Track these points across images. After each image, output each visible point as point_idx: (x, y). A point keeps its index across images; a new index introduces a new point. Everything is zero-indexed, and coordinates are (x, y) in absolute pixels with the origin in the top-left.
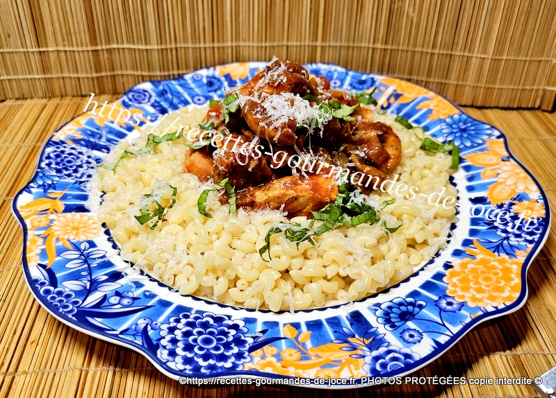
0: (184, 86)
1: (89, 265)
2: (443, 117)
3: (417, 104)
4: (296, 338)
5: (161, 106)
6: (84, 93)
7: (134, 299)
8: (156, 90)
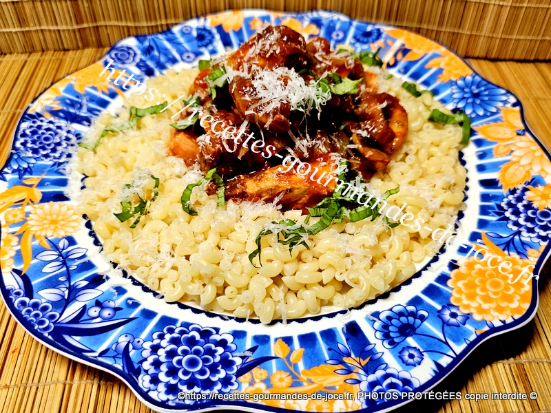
0: (172, 41)
1: (68, 268)
2: (454, 79)
3: (427, 62)
4: (288, 358)
5: (147, 66)
6: (66, 47)
7: (116, 309)
8: (142, 47)
